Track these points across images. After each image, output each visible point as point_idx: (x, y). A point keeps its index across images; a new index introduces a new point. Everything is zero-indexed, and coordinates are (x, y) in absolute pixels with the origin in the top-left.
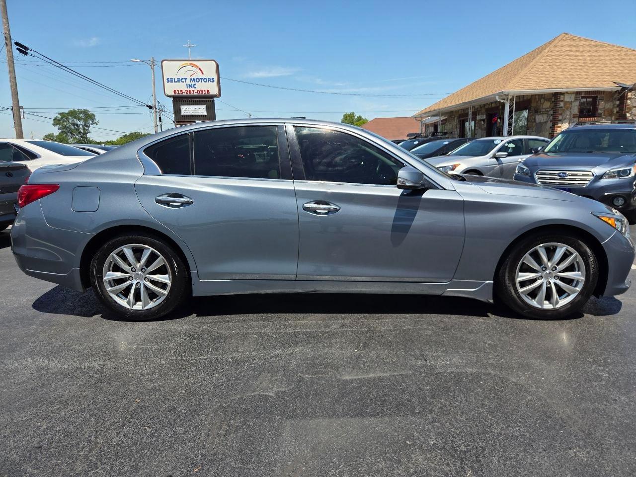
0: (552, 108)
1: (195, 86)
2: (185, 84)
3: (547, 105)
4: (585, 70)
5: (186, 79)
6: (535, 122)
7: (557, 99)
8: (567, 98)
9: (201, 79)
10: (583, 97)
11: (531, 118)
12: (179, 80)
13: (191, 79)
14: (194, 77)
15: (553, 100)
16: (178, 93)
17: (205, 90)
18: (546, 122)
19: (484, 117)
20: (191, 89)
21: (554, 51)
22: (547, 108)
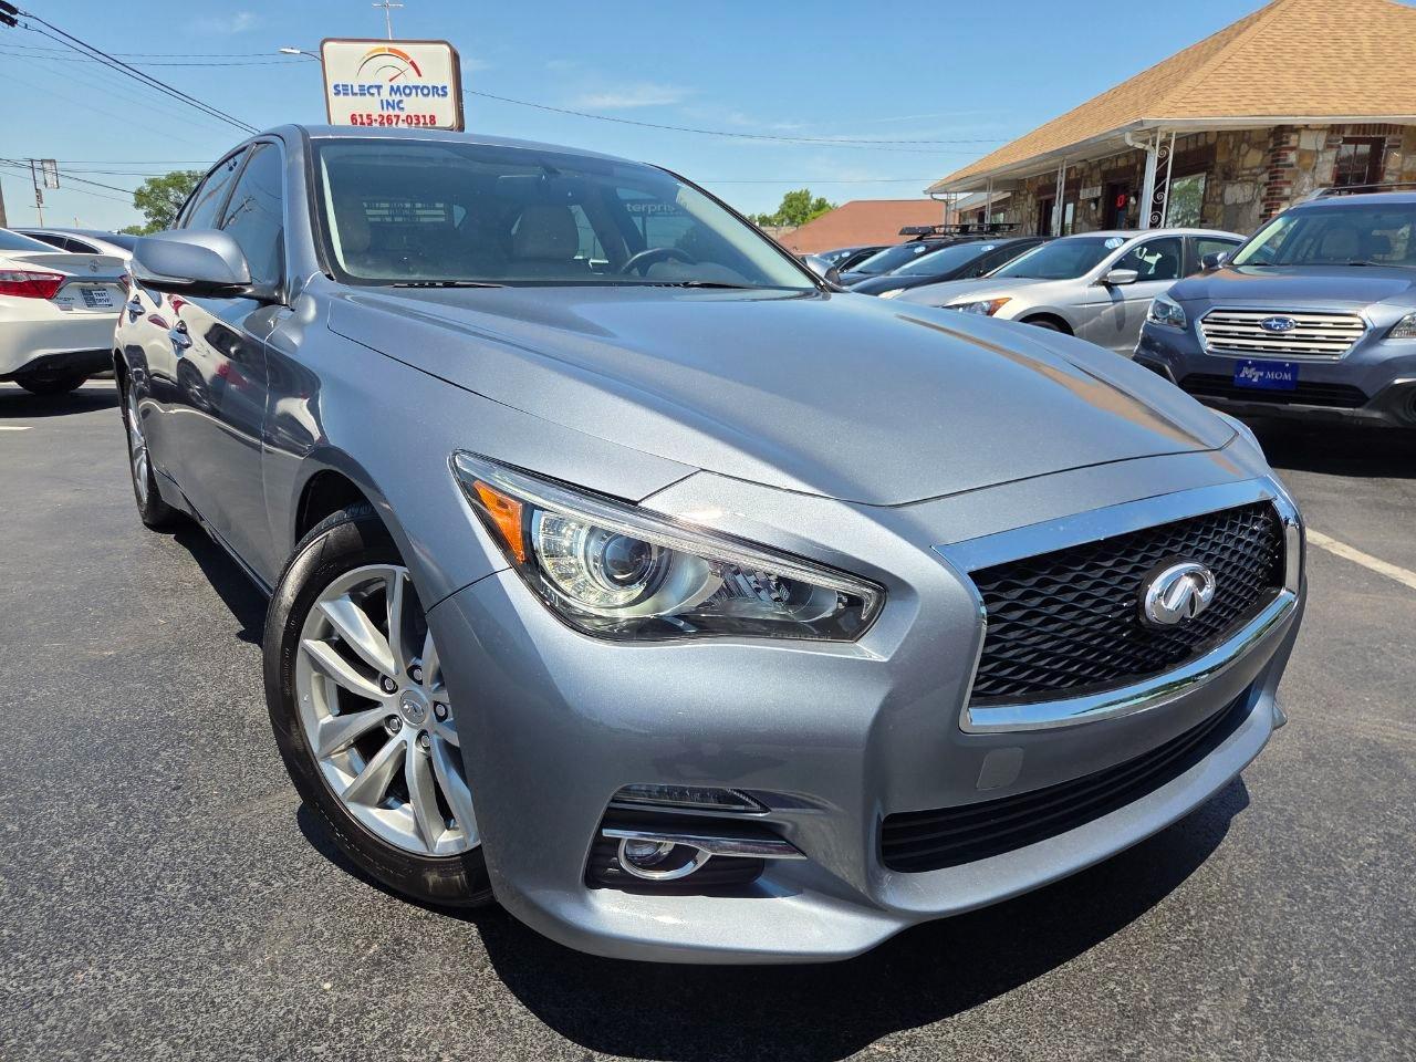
0: (1268, 168)
1: (401, 105)
2: (377, 99)
3: (1254, 158)
4: (1356, 71)
5: (379, 87)
6: (1222, 202)
7: (1282, 143)
8: (1307, 142)
9: (416, 88)
10: (1347, 141)
11: (1214, 194)
12: (365, 90)
13: (392, 88)
14: (400, 82)
15: (1271, 146)
16: (362, 122)
17: (424, 116)
18: (1250, 204)
19: (1098, 192)
20: (391, 112)
21: (1279, 26)
22: (1255, 167)
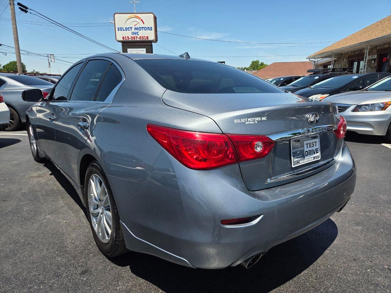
1: (138, 33)
2: (130, 32)
5: (131, 28)
9: (142, 28)
12: (127, 29)
13: (135, 28)
14: (138, 26)
16: (126, 39)
17: (145, 37)
19: (375, 57)
20: (135, 36)
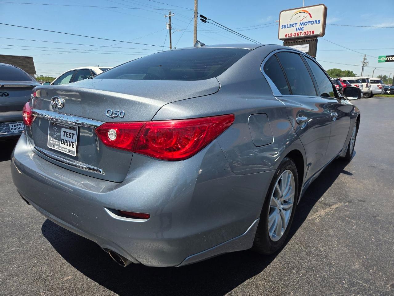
1: (303, 29)
2: (295, 28)
5: (296, 24)
9: (309, 22)
12: (291, 26)
13: (301, 23)
14: (304, 21)
16: (289, 36)
17: (310, 32)
20: (299, 32)
